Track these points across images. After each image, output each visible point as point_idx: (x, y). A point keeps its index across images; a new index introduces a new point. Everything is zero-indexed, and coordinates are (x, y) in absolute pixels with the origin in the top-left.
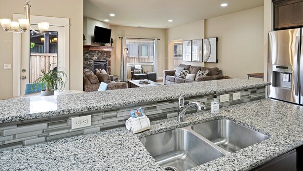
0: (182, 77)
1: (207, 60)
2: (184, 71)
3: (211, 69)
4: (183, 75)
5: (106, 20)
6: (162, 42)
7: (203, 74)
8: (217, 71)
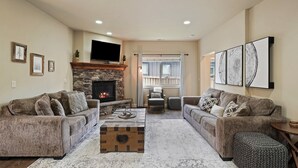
0: (205, 110)
1: (250, 83)
2: (209, 100)
3: (255, 101)
4: (207, 107)
5: (109, 34)
6: (192, 58)
7: (234, 110)
8: (268, 108)
